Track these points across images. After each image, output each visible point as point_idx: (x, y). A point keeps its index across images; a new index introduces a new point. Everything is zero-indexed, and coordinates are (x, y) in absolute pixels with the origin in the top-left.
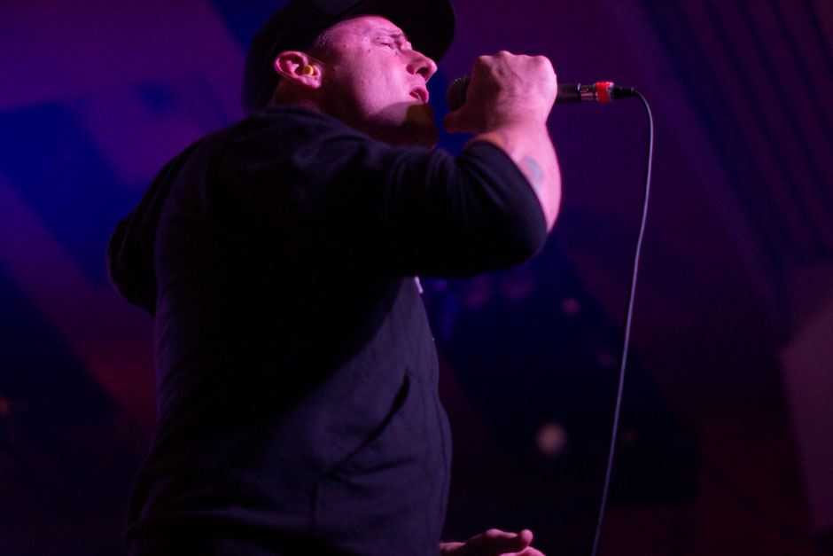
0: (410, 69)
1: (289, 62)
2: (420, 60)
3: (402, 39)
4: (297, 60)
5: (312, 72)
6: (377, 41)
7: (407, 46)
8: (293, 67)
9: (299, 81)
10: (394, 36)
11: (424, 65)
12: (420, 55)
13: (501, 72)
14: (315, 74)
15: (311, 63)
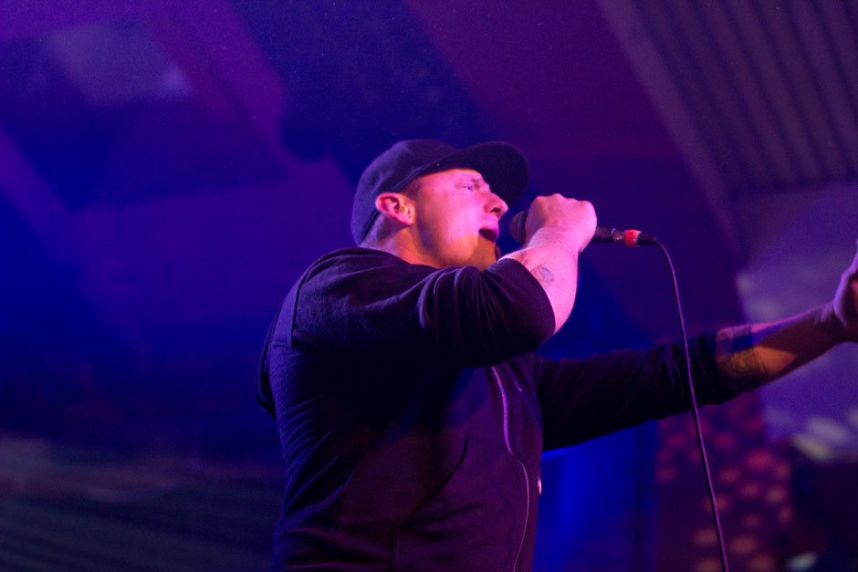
0: (486, 209)
1: (389, 201)
2: (493, 201)
3: (482, 182)
4: (394, 200)
5: (407, 211)
6: (459, 186)
7: (485, 188)
8: (392, 205)
9: (396, 219)
10: (474, 181)
11: (496, 206)
12: (495, 196)
13: (551, 209)
14: (409, 212)
15: (405, 204)
